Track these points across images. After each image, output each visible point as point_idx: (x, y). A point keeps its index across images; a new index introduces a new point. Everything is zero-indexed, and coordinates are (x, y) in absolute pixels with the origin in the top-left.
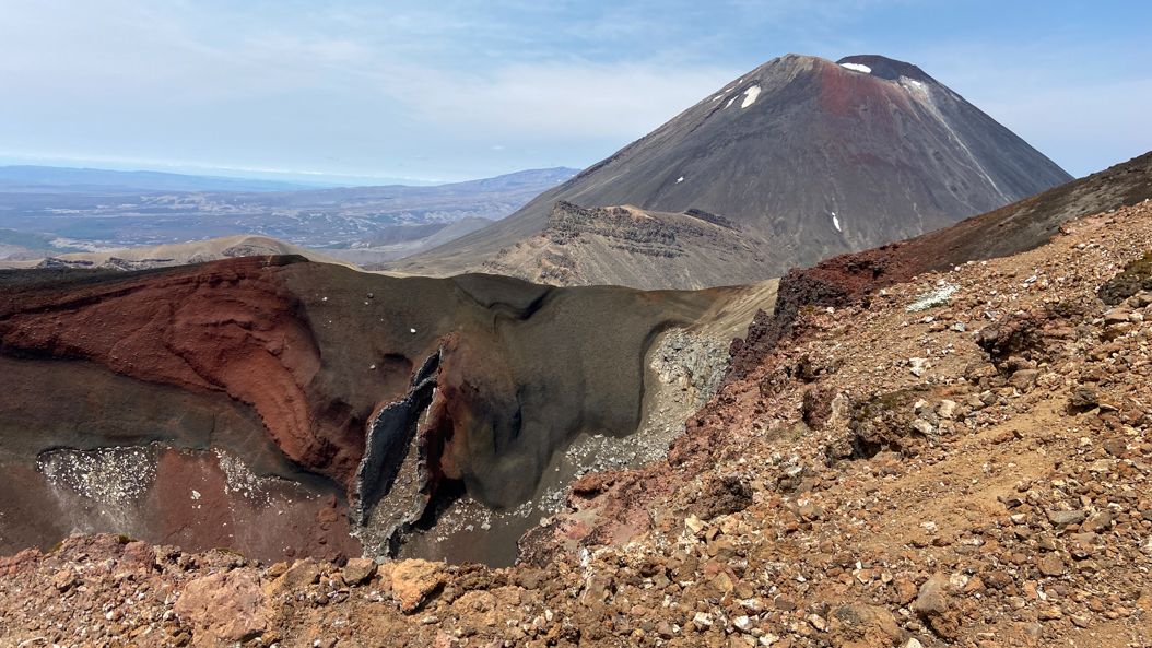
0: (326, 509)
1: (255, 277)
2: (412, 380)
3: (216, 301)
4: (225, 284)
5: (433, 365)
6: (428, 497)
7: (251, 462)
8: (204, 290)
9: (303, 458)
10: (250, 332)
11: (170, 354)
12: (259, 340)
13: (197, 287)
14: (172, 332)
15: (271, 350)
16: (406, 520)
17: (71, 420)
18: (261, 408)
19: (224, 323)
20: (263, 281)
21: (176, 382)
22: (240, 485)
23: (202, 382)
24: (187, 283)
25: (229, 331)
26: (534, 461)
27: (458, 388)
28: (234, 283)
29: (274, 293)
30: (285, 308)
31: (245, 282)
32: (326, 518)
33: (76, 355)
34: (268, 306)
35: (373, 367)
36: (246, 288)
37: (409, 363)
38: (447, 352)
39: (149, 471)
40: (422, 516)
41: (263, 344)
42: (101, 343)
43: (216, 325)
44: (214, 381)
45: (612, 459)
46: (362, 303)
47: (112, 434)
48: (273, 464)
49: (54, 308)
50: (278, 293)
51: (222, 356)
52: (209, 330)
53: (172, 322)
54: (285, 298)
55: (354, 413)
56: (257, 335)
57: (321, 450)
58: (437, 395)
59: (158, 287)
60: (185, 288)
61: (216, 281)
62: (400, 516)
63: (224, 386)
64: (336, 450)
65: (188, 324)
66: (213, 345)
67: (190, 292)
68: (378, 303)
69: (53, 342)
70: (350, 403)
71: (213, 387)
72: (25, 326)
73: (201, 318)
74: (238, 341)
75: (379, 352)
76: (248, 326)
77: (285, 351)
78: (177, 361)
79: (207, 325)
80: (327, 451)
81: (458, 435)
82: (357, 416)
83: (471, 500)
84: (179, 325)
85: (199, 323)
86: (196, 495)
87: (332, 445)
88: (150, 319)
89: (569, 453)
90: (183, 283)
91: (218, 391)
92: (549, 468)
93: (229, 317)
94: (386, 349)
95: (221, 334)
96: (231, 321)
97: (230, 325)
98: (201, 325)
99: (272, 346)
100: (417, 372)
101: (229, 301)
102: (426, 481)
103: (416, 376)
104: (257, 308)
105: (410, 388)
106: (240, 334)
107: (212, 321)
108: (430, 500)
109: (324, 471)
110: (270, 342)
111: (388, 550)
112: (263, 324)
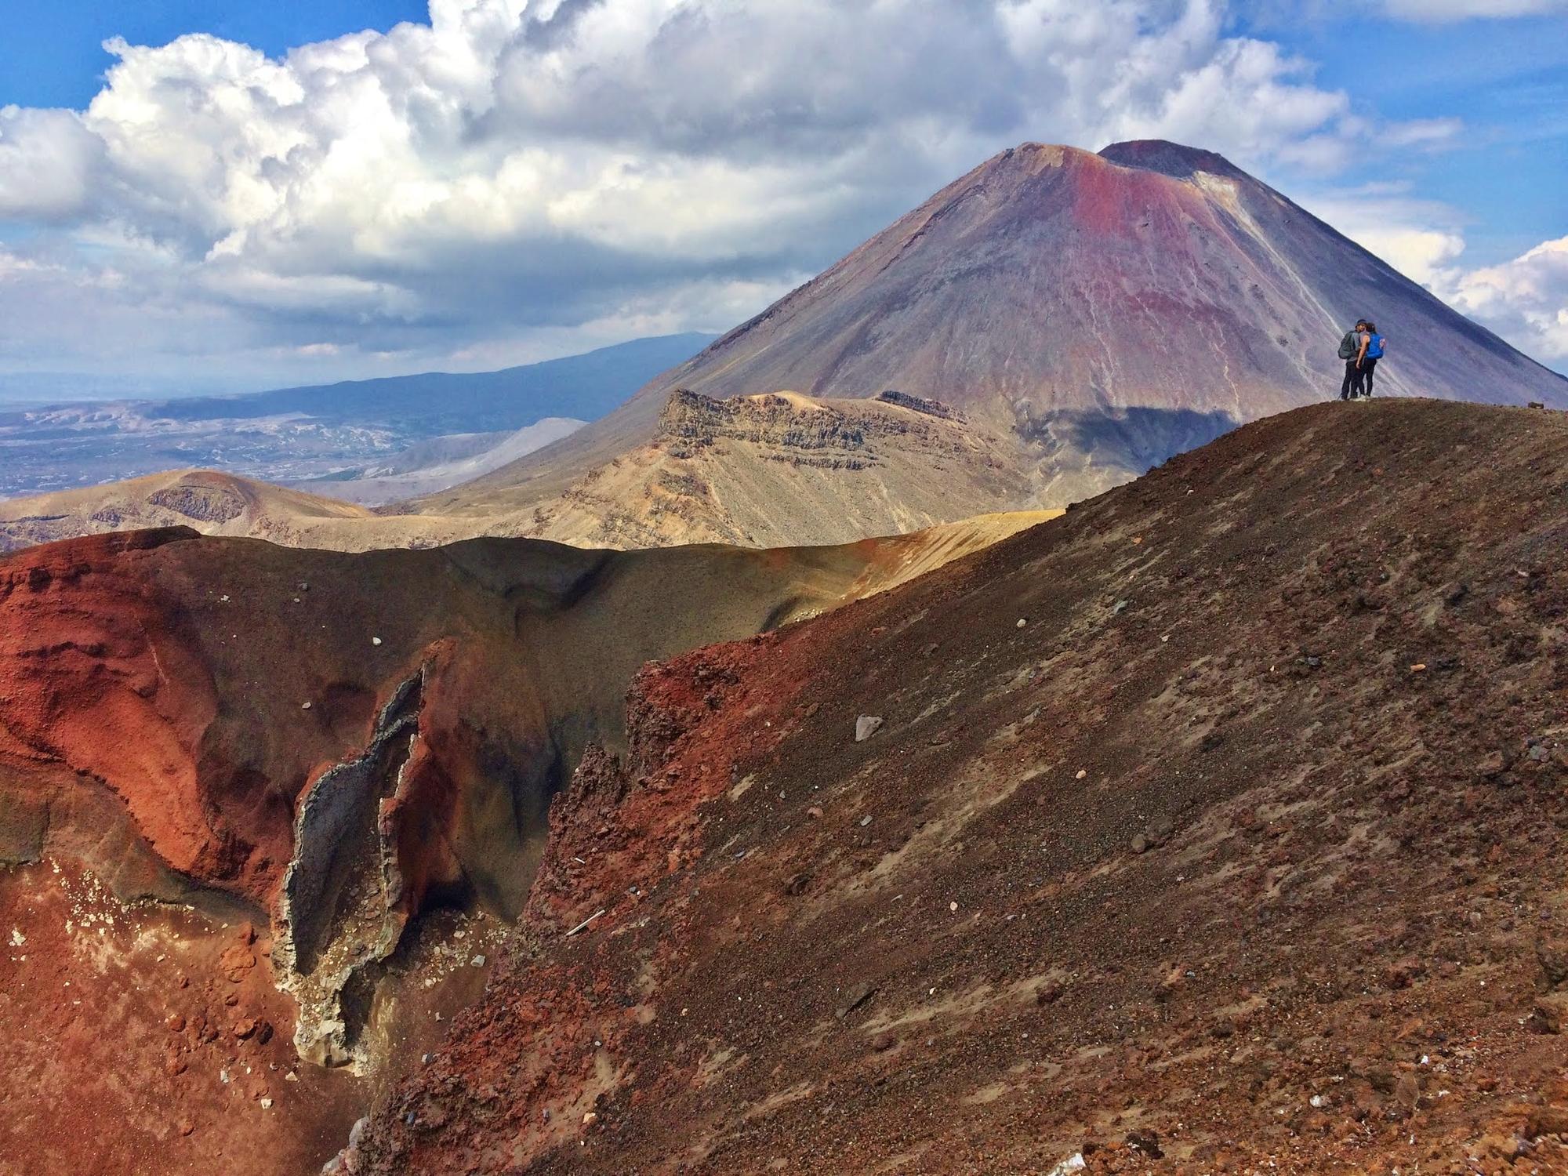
0: (238, 947)
1: (105, 569)
2: (376, 724)
3: (41, 613)
4: (55, 584)
5: (411, 699)
6: (403, 917)
7: (110, 877)
8: (20, 596)
9: (194, 866)
10: (101, 662)
12: (116, 672)
13: (7, 592)
15: (136, 688)
16: (370, 957)
18: (124, 787)
19: (56, 649)
20: (118, 574)
22: (92, 916)
23: (24, 750)
25: (65, 661)
27: (451, 732)
28: (70, 580)
29: (137, 595)
30: (156, 617)
31: (89, 579)
32: (237, 962)
34: (131, 615)
35: (307, 706)
38: (432, 673)
40: (397, 947)
41: (123, 679)
43: (42, 653)
44: (42, 747)
46: (291, 600)
48: (146, 880)
50: (145, 593)
51: (56, 705)
52: (29, 663)
54: (156, 601)
55: (274, 786)
56: (111, 664)
57: (222, 852)
58: (416, 748)
61: (40, 580)
62: (362, 950)
63: (60, 753)
64: (248, 849)
66: (39, 686)
68: (316, 599)
70: (266, 770)
71: (43, 756)
73: (17, 643)
74: (83, 678)
75: (320, 680)
76: (99, 651)
77: (161, 688)
79: (28, 654)
80: (232, 853)
82: (279, 791)
83: (480, 914)
85: (14, 651)
86: (18, 939)
87: (240, 842)
91: (51, 761)
93: (64, 638)
94: (331, 675)
95: (52, 668)
96: (68, 645)
97: (66, 652)
98: (19, 655)
99: (139, 682)
100: (384, 710)
101: (62, 612)
102: (399, 891)
103: (383, 716)
104: (111, 620)
105: (372, 737)
106: (84, 666)
107: (35, 645)
108: (408, 920)
109: (230, 884)
110: (135, 675)
111: (337, 1010)
112: (123, 647)
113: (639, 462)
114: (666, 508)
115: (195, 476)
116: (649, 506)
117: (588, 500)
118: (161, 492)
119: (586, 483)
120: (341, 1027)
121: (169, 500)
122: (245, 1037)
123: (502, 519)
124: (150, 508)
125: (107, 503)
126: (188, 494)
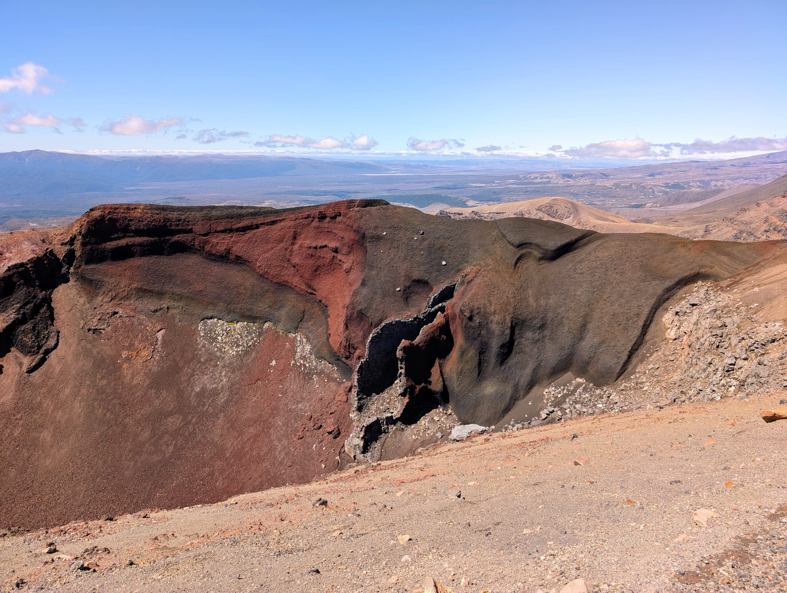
0: (342, 392)
1: (345, 216)
2: (428, 303)
3: (319, 231)
4: (328, 219)
5: (448, 293)
6: (405, 401)
7: (315, 347)
8: (315, 223)
9: (338, 350)
10: (335, 254)
11: (290, 266)
12: (340, 261)
13: (312, 221)
14: (291, 251)
15: (344, 269)
16: (389, 415)
17: (225, 302)
18: (330, 311)
19: (321, 247)
20: (348, 218)
21: (289, 285)
22: (302, 361)
23: (304, 287)
24: (308, 218)
25: (320, 253)
26: (509, 390)
28: (334, 218)
29: (352, 227)
30: (357, 238)
31: (339, 219)
32: (339, 398)
33: (239, 261)
34: (348, 237)
35: (398, 289)
36: (339, 223)
37: (431, 289)
38: (462, 283)
39: (255, 341)
40: (402, 414)
41: (342, 264)
42: (254, 255)
43: (316, 248)
44: (309, 287)
45: (578, 406)
46: (413, 238)
47: (245, 314)
48: (325, 351)
49: (231, 231)
50: (354, 227)
51: (317, 270)
52: (311, 251)
53: (293, 244)
54: (357, 231)
56: (340, 257)
57: (345, 347)
58: (439, 319)
59: (291, 220)
60: (306, 221)
61: (322, 217)
62: (386, 411)
63: (315, 290)
64: (355, 349)
65: (301, 246)
66: (311, 262)
67: (308, 225)
68: (424, 240)
69: (228, 252)
70: (368, 315)
71: (310, 291)
72: (215, 241)
73: (308, 243)
74: (328, 261)
75: (410, 277)
76: (336, 251)
77: (352, 270)
78: (292, 271)
79: (310, 247)
80: (350, 348)
81: (454, 354)
83: (450, 411)
84: (296, 247)
85: (306, 246)
86: (274, 363)
88: (282, 241)
89: (547, 390)
90: (305, 218)
91: (312, 294)
92: (525, 400)
93: (325, 243)
94: (416, 275)
95: (318, 255)
96: (325, 246)
97: (325, 249)
98: (307, 247)
99: (345, 266)
100: (433, 297)
101: (328, 232)
102: (404, 387)
103: (432, 300)
104: (342, 238)
105: (425, 309)
106: (330, 255)
107: (314, 245)
108: (408, 403)
109: (348, 362)
110: (346, 263)
111: (362, 435)
112: (345, 250)
113: (771, 205)
114: (775, 229)
115: (555, 200)
116: (765, 227)
117: (735, 223)
118: (541, 206)
119: (738, 214)
120: (362, 443)
121: (543, 209)
122: (330, 433)
123: (687, 229)
124: (535, 212)
125: (520, 209)
126: (551, 207)
